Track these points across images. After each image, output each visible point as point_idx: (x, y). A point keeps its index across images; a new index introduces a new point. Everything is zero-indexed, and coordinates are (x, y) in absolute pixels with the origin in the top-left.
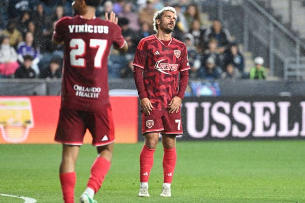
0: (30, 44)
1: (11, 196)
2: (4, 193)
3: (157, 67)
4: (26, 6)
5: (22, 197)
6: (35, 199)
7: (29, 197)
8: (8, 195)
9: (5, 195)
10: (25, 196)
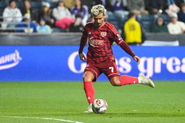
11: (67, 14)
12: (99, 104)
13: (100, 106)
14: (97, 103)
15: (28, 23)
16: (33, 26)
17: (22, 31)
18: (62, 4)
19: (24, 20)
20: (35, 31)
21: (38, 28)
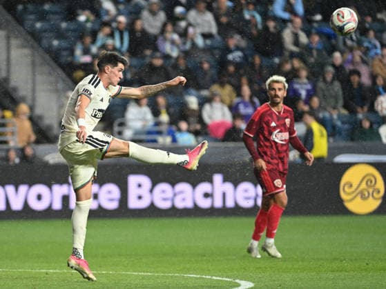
0: (247, 98)
1: (224, 279)
2: (216, 276)
3: (274, 137)
4: (240, 57)
5: (237, 281)
6: (253, 282)
7: (245, 280)
8: (221, 279)
9: (218, 278)
10: (241, 280)
11: (224, 115)
12: (342, 20)
13: (344, 23)
14: (338, 19)
15: (164, 128)
16: (171, 133)
17: (155, 141)
18: (217, 99)
19: (158, 124)
20: (174, 140)
21: (178, 135)
